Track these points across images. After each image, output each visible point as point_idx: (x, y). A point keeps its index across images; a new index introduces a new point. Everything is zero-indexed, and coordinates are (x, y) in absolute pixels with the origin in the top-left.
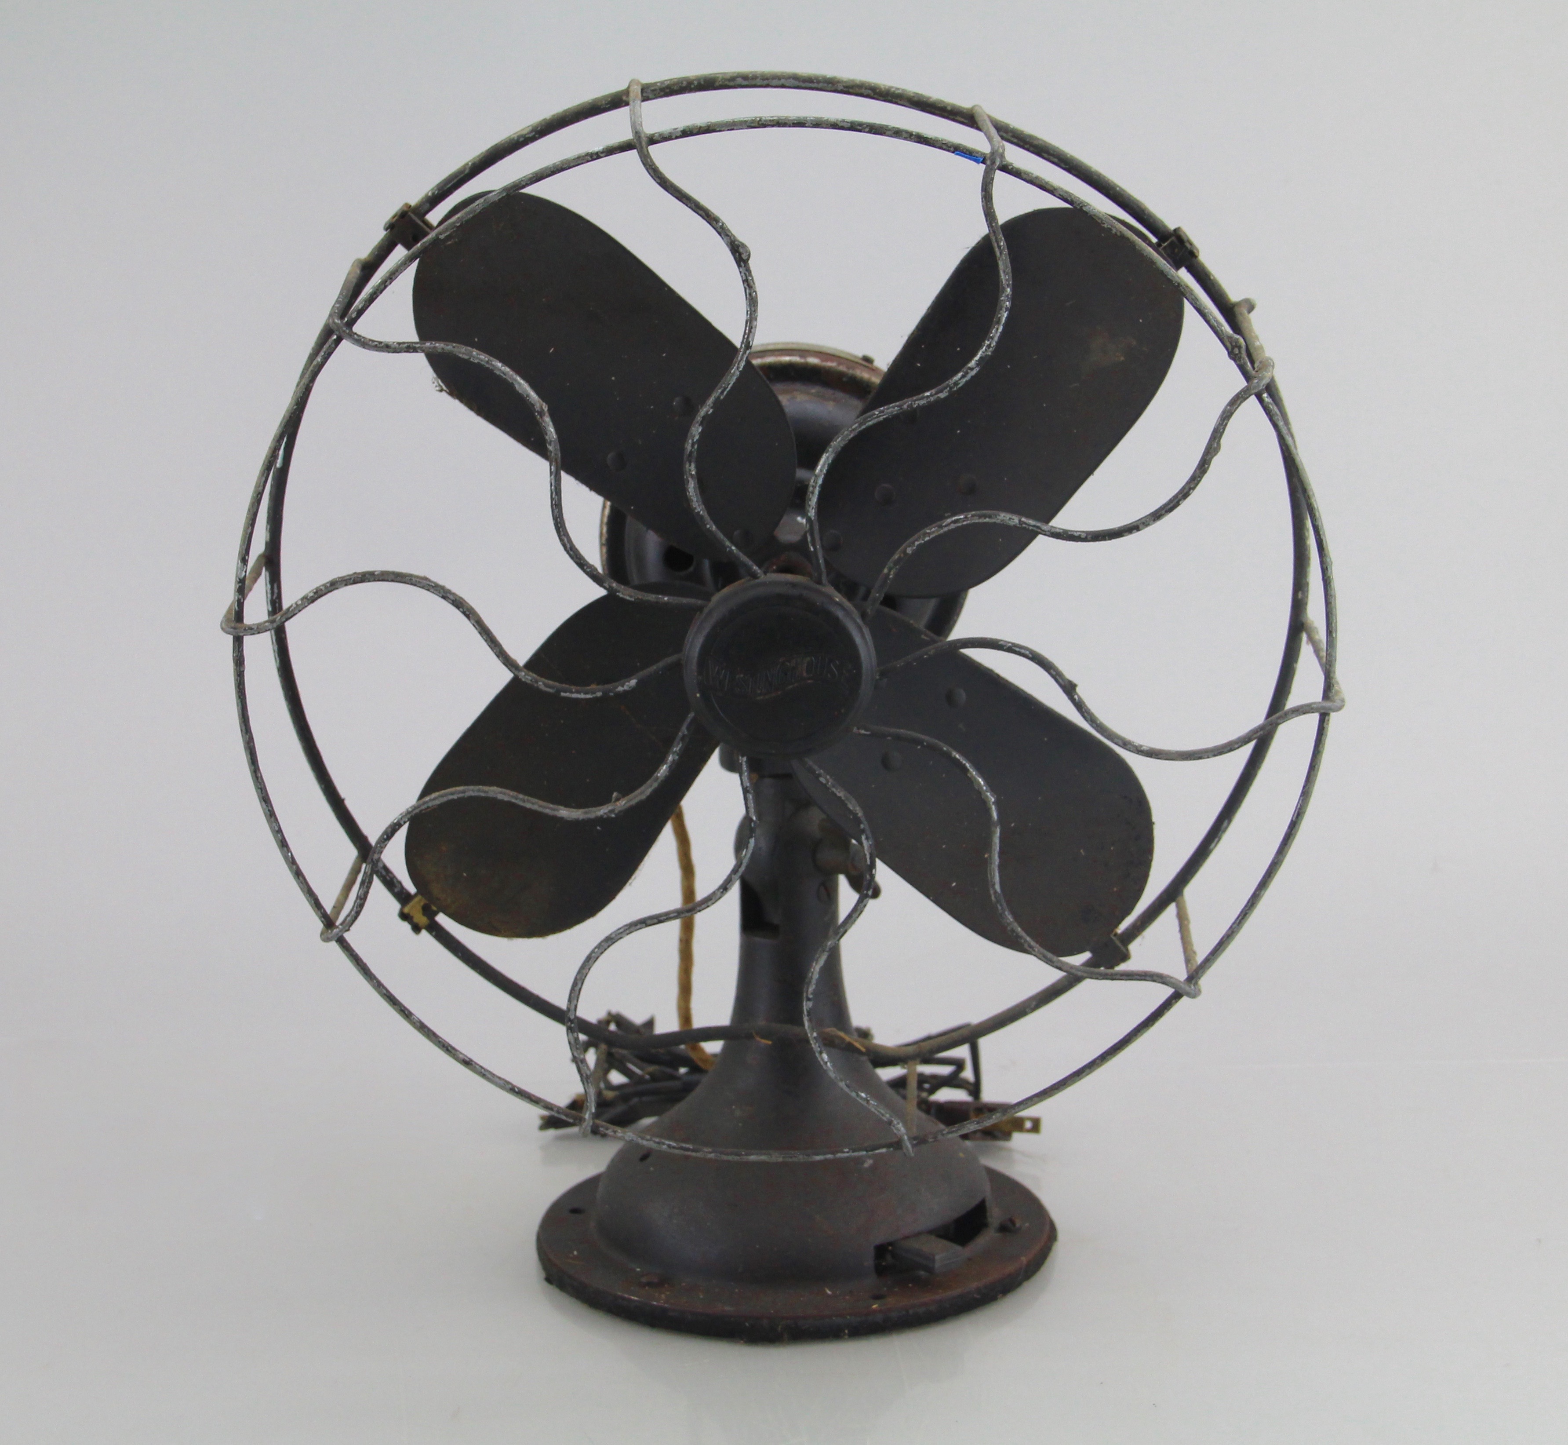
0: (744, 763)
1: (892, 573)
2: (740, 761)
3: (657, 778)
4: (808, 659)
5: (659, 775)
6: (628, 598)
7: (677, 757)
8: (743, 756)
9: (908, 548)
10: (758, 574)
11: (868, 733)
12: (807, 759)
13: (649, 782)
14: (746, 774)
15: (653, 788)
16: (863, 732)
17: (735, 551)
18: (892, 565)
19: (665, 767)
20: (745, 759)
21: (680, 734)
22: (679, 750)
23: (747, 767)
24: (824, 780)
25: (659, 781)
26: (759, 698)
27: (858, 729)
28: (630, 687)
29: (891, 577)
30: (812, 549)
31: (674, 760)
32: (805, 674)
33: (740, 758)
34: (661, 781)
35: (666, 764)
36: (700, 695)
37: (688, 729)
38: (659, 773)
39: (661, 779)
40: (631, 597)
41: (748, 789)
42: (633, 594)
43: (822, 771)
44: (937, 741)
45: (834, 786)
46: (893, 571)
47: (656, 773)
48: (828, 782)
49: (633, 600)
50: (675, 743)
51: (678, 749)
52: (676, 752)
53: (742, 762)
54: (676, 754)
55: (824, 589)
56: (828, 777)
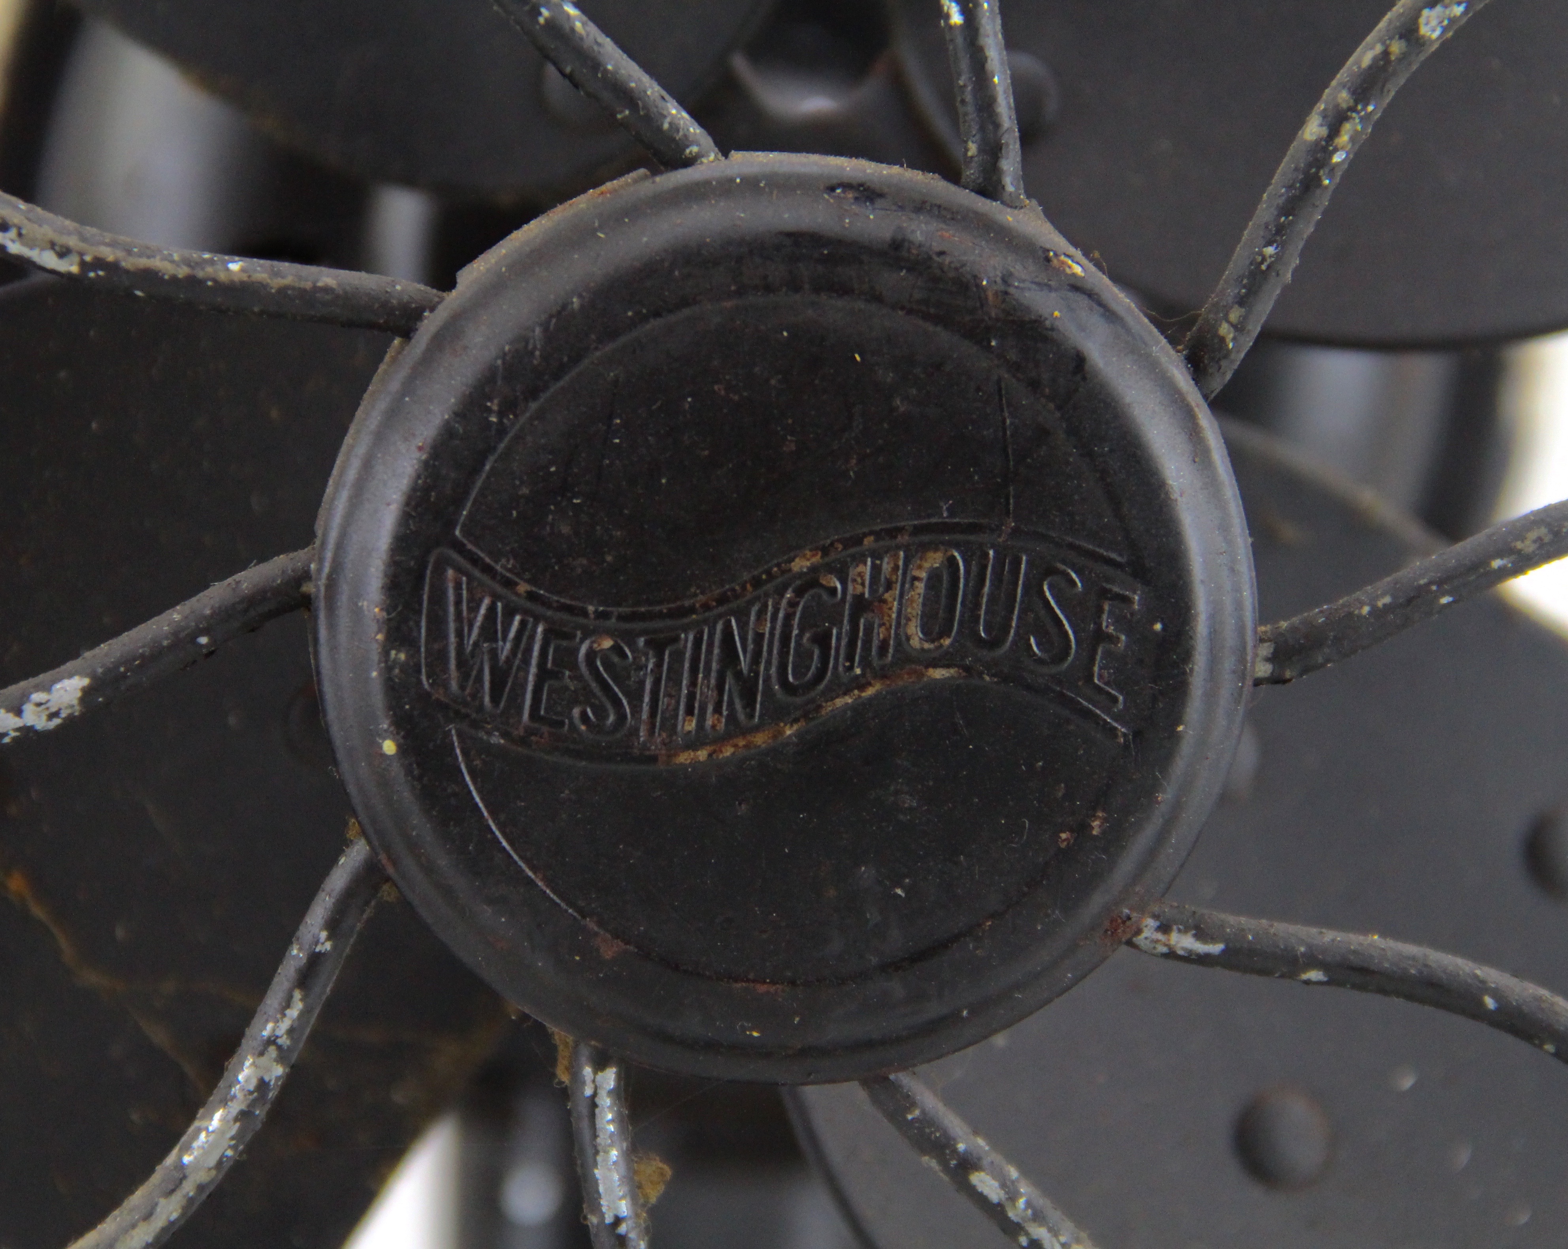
0: (605, 1100)
1: (1344, 138)
2: (588, 1091)
3: (181, 1173)
4: (935, 560)
5: (187, 1159)
6: (49, 260)
7: (279, 1070)
8: (600, 1065)
9: (1426, 12)
10: (686, 142)
11: (1216, 948)
12: (904, 1079)
13: (138, 1198)
14: (614, 1153)
15: (159, 1222)
16: (1185, 942)
17: (578, 25)
18: (1344, 97)
19: (216, 1120)
20: (609, 1078)
21: (297, 954)
22: (291, 1031)
23: (620, 1120)
24: (995, 1184)
25: (189, 1188)
26: (684, 758)
27: (1165, 928)
28: (52, 716)
29: (1337, 158)
30: (956, 19)
31: (262, 1085)
32: (916, 639)
33: (588, 1071)
34: (201, 1188)
35: (224, 1102)
36: (399, 746)
37: (333, 926)
38: (187, 1148)
39: (202, 1177)
40: (63, 253)
41: (623, 1229)
42: (72, 242)
43: (981, 1142)
44: (1544, 992)
45: (1038, 1217)
46: (1347, 127)
47: (175, 1152)
48: (1013, 1197)
49: (75, 269)
50: (273, 1000)
51: (285, 1025)
52: (271, 1041)
53: (595, 1094)
54: (272, 1051)
55: (1009, 217)
56: (1013, 1173)
